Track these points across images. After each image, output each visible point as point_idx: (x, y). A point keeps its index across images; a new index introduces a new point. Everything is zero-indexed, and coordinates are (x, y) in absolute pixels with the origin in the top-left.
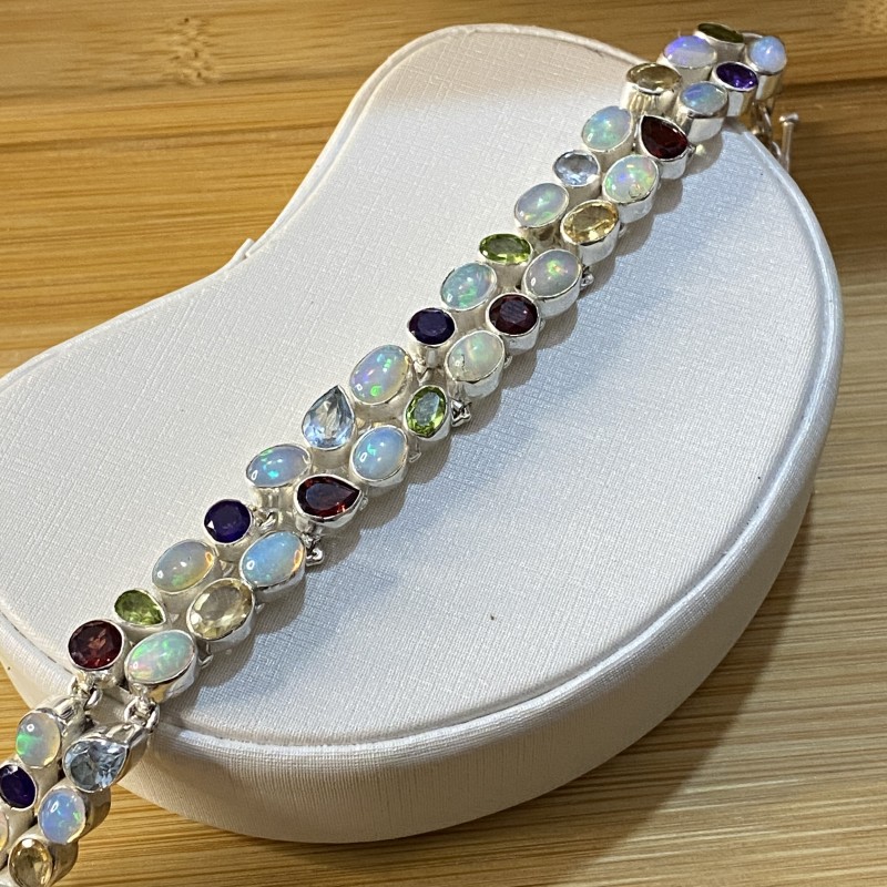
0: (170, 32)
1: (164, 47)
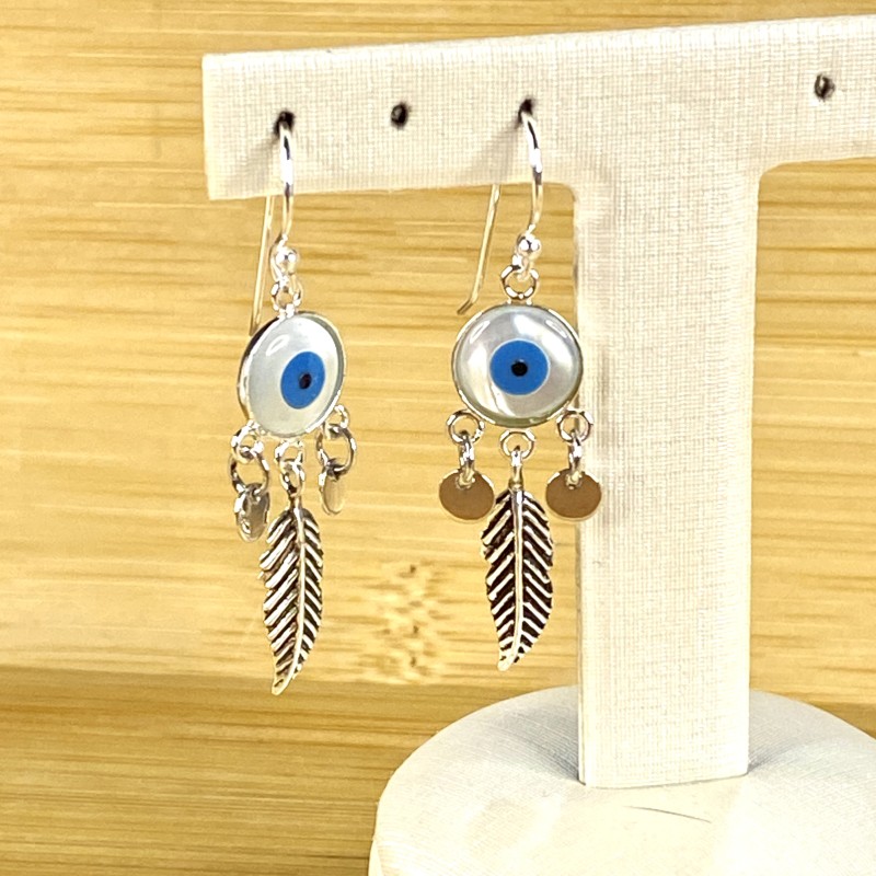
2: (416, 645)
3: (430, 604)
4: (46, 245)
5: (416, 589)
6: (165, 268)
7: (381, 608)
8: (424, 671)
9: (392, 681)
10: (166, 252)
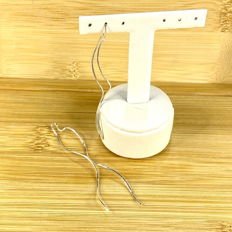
0: (70, 65)
1: (68, 68)
2: (75, 73)
3: (76, 67)
4: (17, 17)
5: (74, 65)
6: (35, 20)
7: (69, 68)
8: (76, 77)
9: (72, 79)
10: (35, 18)
